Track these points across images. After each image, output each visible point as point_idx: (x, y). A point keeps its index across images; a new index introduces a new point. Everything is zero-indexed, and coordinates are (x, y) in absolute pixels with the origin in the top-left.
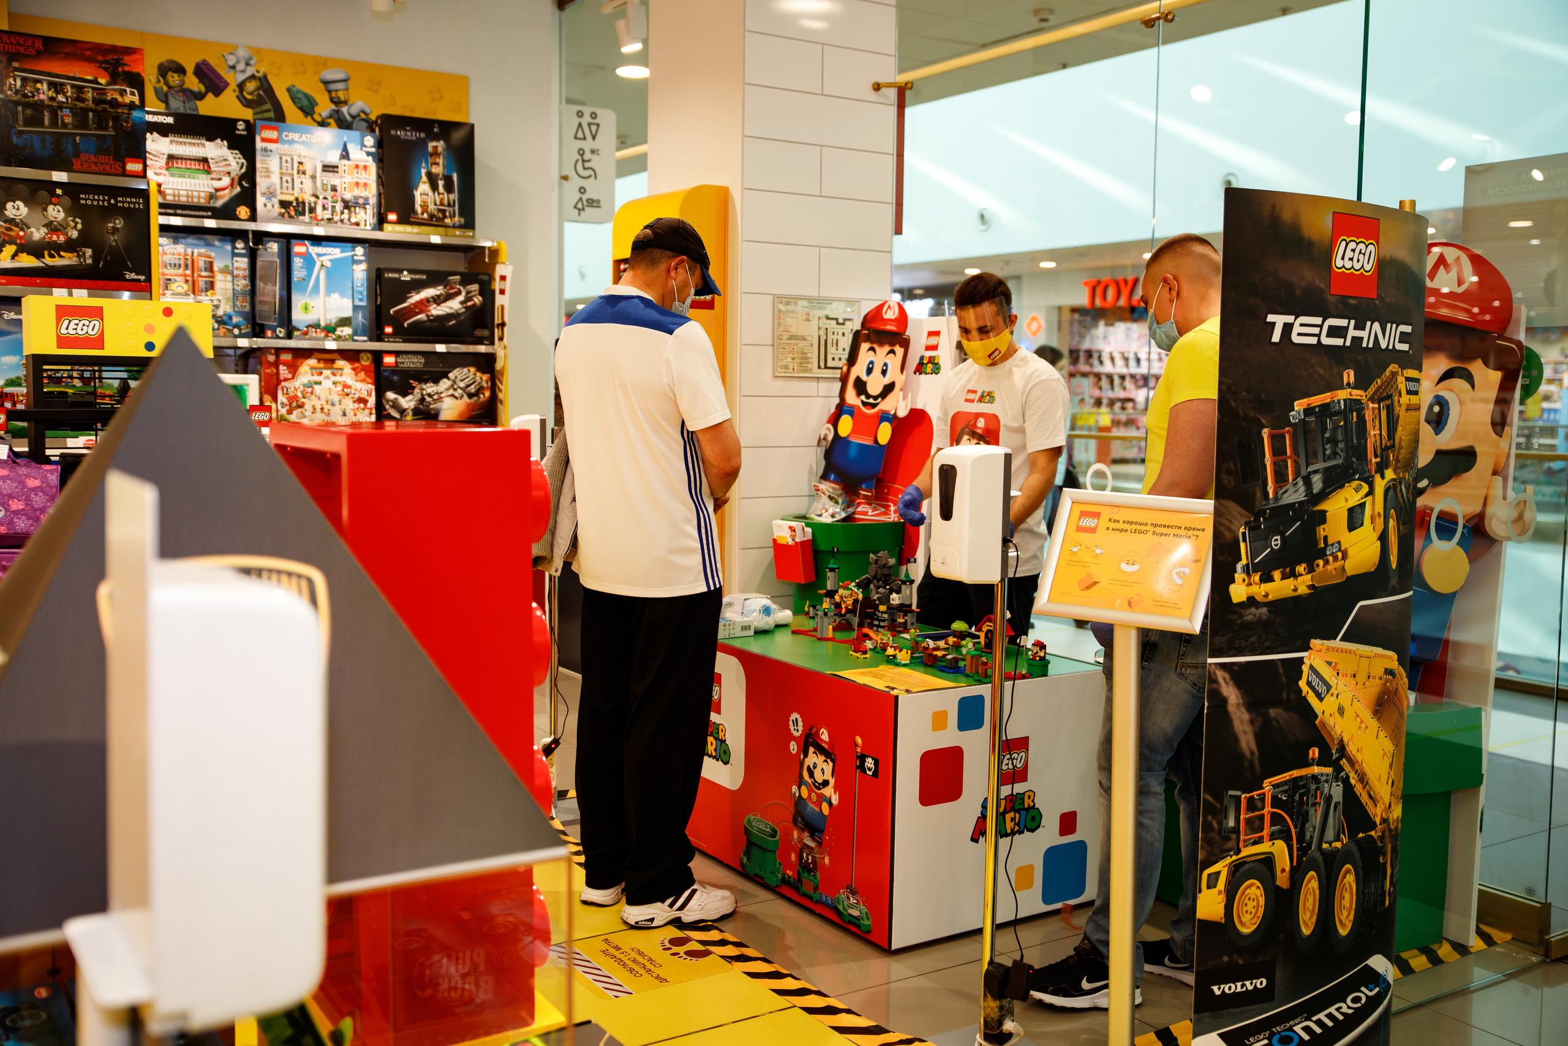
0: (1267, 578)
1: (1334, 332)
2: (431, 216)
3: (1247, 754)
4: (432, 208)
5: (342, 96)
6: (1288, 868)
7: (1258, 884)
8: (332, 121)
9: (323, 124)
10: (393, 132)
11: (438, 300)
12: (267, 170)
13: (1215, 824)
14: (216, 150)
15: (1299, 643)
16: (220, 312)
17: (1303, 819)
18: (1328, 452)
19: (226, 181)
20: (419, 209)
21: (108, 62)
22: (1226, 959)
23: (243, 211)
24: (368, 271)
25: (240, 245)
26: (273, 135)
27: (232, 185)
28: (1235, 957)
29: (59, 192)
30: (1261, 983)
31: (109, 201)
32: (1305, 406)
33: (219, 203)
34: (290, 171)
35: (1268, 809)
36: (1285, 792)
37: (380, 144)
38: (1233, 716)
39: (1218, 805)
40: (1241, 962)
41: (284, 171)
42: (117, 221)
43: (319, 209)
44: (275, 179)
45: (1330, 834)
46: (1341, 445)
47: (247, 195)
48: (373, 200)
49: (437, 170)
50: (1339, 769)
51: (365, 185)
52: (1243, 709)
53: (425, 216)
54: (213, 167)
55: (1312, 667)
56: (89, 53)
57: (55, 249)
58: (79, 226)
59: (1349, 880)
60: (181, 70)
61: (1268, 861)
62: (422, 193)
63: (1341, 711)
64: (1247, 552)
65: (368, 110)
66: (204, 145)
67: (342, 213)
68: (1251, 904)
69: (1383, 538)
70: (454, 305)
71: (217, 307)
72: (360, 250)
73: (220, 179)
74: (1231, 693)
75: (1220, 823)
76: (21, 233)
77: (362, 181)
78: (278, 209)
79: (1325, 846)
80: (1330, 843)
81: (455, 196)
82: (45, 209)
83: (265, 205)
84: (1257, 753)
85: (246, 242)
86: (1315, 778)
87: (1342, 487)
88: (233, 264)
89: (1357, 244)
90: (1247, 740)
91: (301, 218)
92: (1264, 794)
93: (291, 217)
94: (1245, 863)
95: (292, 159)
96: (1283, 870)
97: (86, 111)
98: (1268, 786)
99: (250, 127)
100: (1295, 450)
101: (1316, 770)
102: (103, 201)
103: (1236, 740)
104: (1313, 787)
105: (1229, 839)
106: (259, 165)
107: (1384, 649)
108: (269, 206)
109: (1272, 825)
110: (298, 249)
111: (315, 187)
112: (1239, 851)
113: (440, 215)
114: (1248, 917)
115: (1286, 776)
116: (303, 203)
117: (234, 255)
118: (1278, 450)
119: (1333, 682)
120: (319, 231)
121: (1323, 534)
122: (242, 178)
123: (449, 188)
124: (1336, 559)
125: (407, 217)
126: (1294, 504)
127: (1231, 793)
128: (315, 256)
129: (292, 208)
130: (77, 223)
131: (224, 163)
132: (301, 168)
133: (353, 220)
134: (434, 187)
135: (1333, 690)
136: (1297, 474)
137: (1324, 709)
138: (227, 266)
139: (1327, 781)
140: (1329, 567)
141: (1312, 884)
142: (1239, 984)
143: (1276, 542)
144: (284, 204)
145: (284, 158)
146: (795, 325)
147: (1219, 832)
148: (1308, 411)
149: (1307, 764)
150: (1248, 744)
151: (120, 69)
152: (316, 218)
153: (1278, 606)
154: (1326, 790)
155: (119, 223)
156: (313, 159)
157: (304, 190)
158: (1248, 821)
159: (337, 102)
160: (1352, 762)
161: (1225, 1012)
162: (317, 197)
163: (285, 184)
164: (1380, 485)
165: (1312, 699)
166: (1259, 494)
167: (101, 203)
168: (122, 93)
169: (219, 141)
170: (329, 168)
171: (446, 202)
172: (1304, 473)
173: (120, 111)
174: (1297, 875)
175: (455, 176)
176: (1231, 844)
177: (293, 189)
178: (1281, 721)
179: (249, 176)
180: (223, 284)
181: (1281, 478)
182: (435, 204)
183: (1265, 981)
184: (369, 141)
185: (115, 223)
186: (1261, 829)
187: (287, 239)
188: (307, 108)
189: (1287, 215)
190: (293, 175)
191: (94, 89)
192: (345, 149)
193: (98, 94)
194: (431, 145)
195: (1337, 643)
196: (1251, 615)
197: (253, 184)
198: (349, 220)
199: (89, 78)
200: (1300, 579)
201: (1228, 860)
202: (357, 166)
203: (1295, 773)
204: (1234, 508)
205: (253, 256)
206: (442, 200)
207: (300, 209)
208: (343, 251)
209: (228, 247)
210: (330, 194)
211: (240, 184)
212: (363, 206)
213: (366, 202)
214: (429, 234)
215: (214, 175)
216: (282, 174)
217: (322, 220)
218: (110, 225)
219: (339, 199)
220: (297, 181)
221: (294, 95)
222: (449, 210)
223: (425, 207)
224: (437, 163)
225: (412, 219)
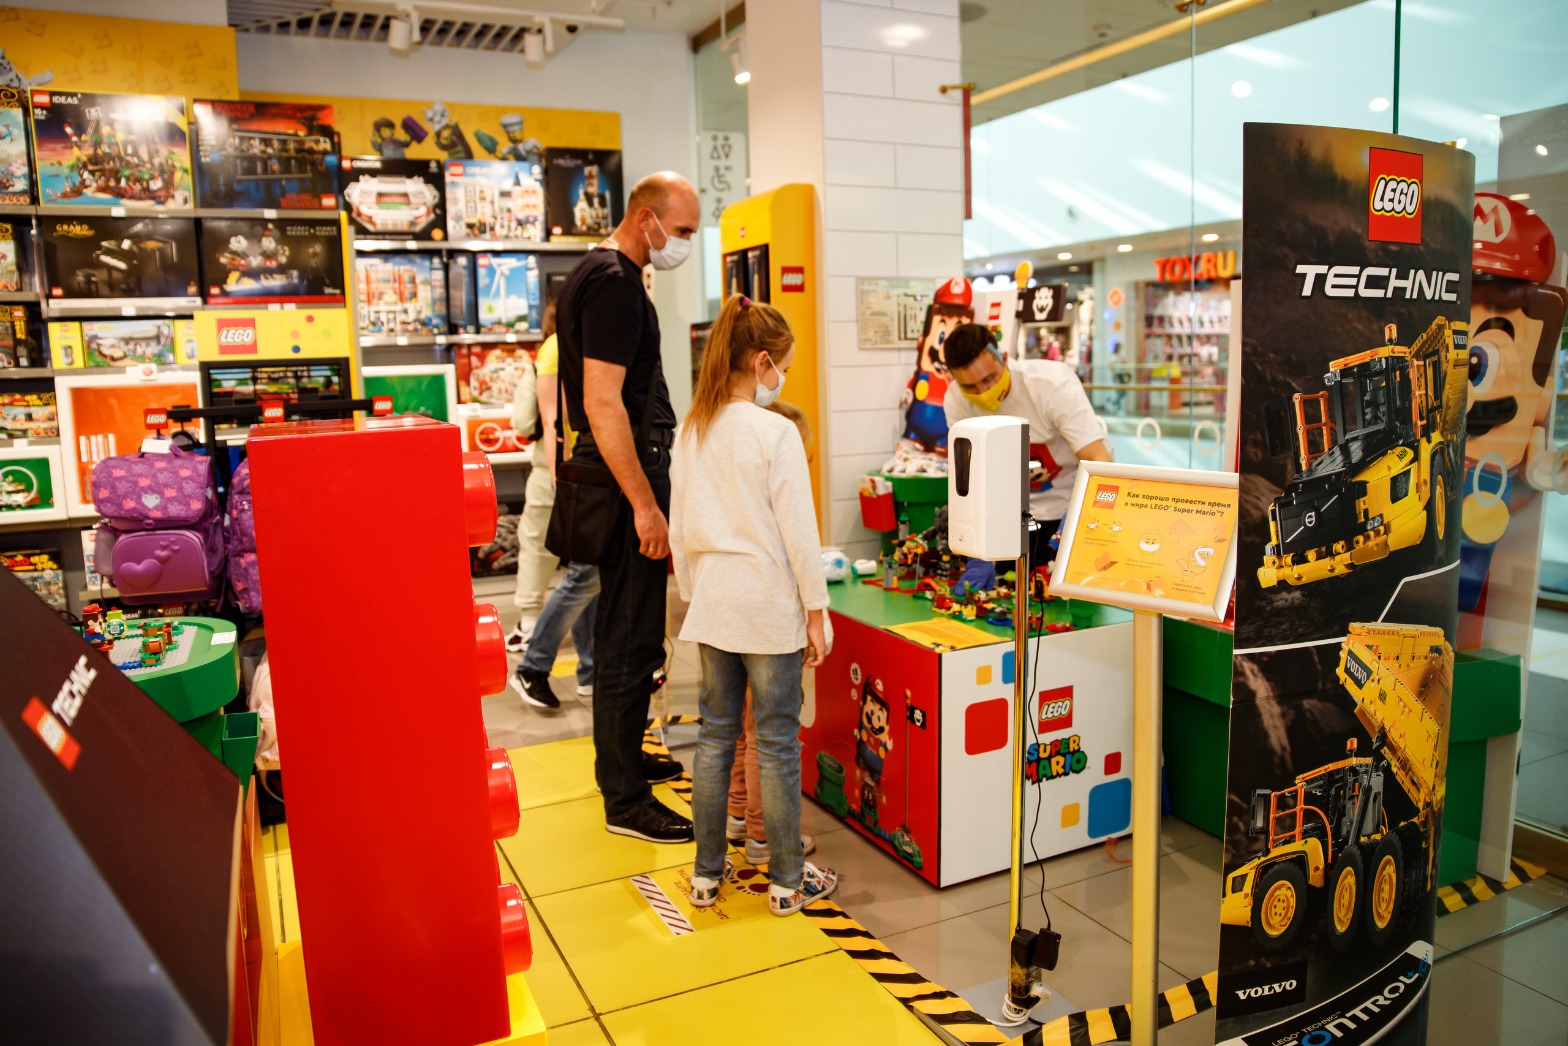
0: (1300, 559)
1: (1374, 282)
2: (589, 228)
3: (1278, 749)
5: (518, 136)
6: (1322, 866)
7: (1289, 885)
8: (511, 157)
9: (504, 159)
10: (556, 162)
12: (455, 199)
13: (1241, 825)
14: (415, 186)
15: (1336, 628)
16: (423, 316)
17: (1338, 813)
18: (1368, 417)
19: (423, 210)
20: (578, 222)
21: (305, 118)
22: (1252, 963)
23: (437, 234)
24: (540, 276)
25: (437, 261)
26: (459, 169)
27: (428, 213)
28: (1263, 960)
29: (270, 226)
30: (1291, 985)
31: (309, 231)
32: (1342, 367)
33: (418, 228)
34: (473, 199)
35: (1301, 806)
36: (1320, 787)
37: (546, 172)
38: (1262, 710)
39: (1245, 806)
40: (1269, 965)
41: (469, 199)
42: (316, 247)
43: (498, 229)
44: (462, 206)
45: (1369, 826)
46: (1383, 409)
47: (440, 221)
48: (541, 218)
49: (593, 190)
50: (1379, 758)
51: (535, 206)
52: (1273, 702)
53: (584, 228)
54: (412, 199)
55: (1350, 653)
56: (290, 112)
57: (269, 272)
58: (287, 253)
59: (1389, 871)
60: (391, 125)
61: (1300, 860)
62: (582, 211)
63: (1382, 696)
64: (1277, 531)
66: (404, 183)
67: (517, 230)
68: (1280, 906)
69: (1429, 507)
71: (419, 312)
72: (532, 260)
73: (417, 209)
74: (1260, 686)
75: (1247, 825)
76: (243, 262)
77: (531, 203)
78: (465, 230)
79: (1363, 839)
80: (1369, 836)
81: (607, 211)
82: (260, 241)
83: (455, 228)
84: (1288, 748)
85: (441, 257)
86: (1353, 770)
87: (1384, 454)
88: (431, 277)
89: (1398, 183)
90: (1277, 735)
91: (483, 236)
92: (1296, 791)
93: (475, 235)
94: (1275, 863)
95: (475, 189)
96: (1317, 869)
97: (289, 159)
98: (1300, 782)
99: (441, 167)
100: (1331, 417)
101: (1354, 761)
102: (305, 231)
103: (1265, 735)
104: (1351, 779)
105: (1257, 840)
106: (448, 195)
107: (1430, 625)
108: (458, 228)
109: (1304, 823)
111: (494, 210)
112: (1268, 852)
113: (596, 227)
114: (1278, 918)
115: (1321, 770)
116: (485, 225)
117: (432, 269)
118: (1312, 417)
119: (1373, 666)
120: (498, 246)
121: (1363, 507)
122: (436, 207)
123: (603, 204)
124: (1377, 533)
125: (569, 230)
126: (1330, 475)
127: (1259, 791)
128: (495, 266)
129: (477, 229)
131: (420, 196)
132: (483, 195)
133: (526, 235)
134: (590, 204)
135: (1374, 676)
136: (1333, 442)
137: (1363, 696)
138: (426, 279)
139: (1366, 772)
140: (1370, 543)
141: (1348, 880)
142: (1266, 988)
143: (1310, 519)
144: (470, 226)
145: (468, 188)
146: (876, 303)
147: (1246, 833)
148: (1345, 372)
149: (1345, 756)
150: (1279, 739)
151: (314, 123)
152: (495, 235)
153: (1312, 589)
154: (1365, 782)
155: (318, 248)
156: (491, 188)
157: (484, 213)
158: (1278, 820)
159: (515, 141)
160: (1393, 750)
161: (1250, 1016)
162: (495, 217)
163: (469, 210)
164: (1426, 450)
165: (1351, 687)
166: (1290, 467)
167: (303, 233)
168: (317, 142)
169: (416, 178)
170: (505, 194)
171: (600, 215)
172: (1341, 441)
173: (316, 156)
174: (1331, 872)
175: (608, 195)
176: (1260, 845)
177: (476, 212)
178: (1316, 712)
179: (441, 205)
180: (425, 294)
181: (1315, 448)
182: (592, 217)
183: (1294, 983)
184: (537, 170)
185: (314, 249)
186: (1293, 828)
187: (473, 254)
188: (491, 148)
189: (1316, 152)
190: (475, 202)
191: (295, 141)
192: (517, 178)
193: (298, 145)
194: (587, 170)
195: (1379, 625)
196: (1283, 599)
197: (444, 212)
198: (522, 235)
199: (291, 132)
200: (1337, 558)
201: (1256, 862)
202: (527, 191)
203: (1331, 767)
204: (1261, 482)
205: (446, 268)
207: (482, 228)
208: (519, 260)
209: (427, 263)
210: (506, 215)
211: (434, 211)
212: (533, 223)
213: (536, 219)
214: (587, 243)
215: (413, 206)
216: (467, 202)
217: (501, 236)
218: (311, 250)
219: (513, 218)
220: (479, 205)
221: (480, 138)
222: (603, 223)
223: (583, 222)
224: (591, 185)
225: (574, 231)
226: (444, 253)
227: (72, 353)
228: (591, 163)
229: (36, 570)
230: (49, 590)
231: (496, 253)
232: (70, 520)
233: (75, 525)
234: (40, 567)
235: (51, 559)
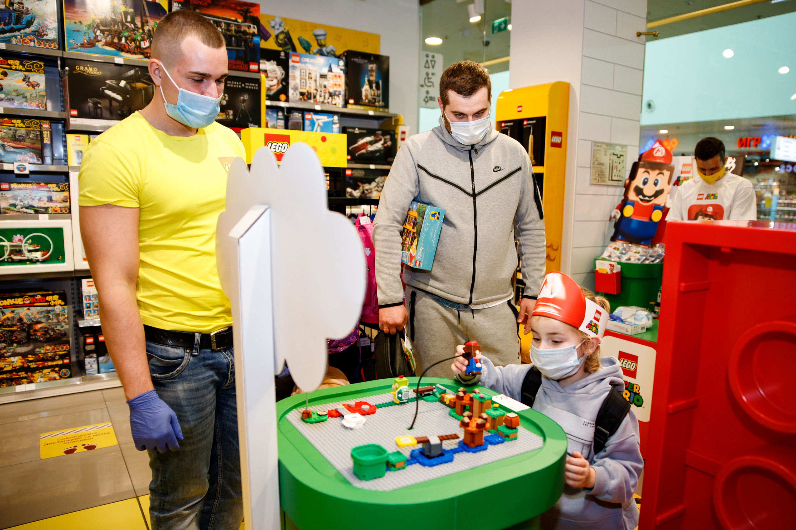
2: (370, 101)
4: (370, 97)
5: (323, 42)
10: (353, 59)
11: (371, 143)
12: (294, 77)
14: (271, 66)
19: (275, 82)
20: (364, 98)
21: (242, 11)
23: (283, 97)
24: (339, 128)
25: (280, 114)
26: (297, 59)
27: (278, 84)
31: (241, 85)
33: (272, 93)
34: (305, 77)
37: (346, 65)
41: (302, 77)
42: (245, 96)
43: (318, 97)
44: (298, 81)
47: (284, 90)
48: (343, 93)
49: (373, 78)
51: (339, 85)
53: (367, 101)
54: (269, 74)
56: (233, 5)
58: (227, 98)
62: (366, 90)
65: (334, 50)
66: (265, 63)
67: (329, 99)
70: (379, 146)
72: (336, 118)
73: (272, 81)
77: (338, 83)
78: (299, 96)
81: (380, 92)
83: (293, 94)
85: (283, 112)
88: (277, 124)
91: (309, 101)
93: (305, 100)
95: (306, 72)
97: (231, 36)
99: (286, 55)
102: (239, 85)
106: (290, 74)
108: (295, 94)
110: (308, 116)
111: (316, 86)
113: (373, 101)
116: (311, 93)
117: (278, 119)
120: (318, 108)
122: (283, 80)
123: (378, 88)
125: (358, 101)
128: (315, 120)
129: (306, 96)
130: (225, 97)
131: (274, 73)
132: (310, 76)
133: (334, 102)
134: (371, 87)
138: (274, 125)
144: (302, 94)
145: (302, 71)
146: (600, 157)
151: (248, 14)
152: (316, 101)
155: (246, 97)
156: (315, 71)
157: (311, 87)
159: (321, 45)
162: (317, 90)
163: (302, 84)
167: (237, 86)
168: (249, 27)
169: (272, 61)
170: (323, 76)
171: (376, 94)
173: (248, 37)
175: (381, 82)
177: (306, 86)
179: (285, 80)
182: (371, 95)
184: (342, 63)
185: (244, 97)
187: (303, 111)
188: (307, 48)
190: (305, 79)
191: (235, 25)
192: (330, 67)
193: (237, 27)
194: (370, 66)
197: (288, 84)
198: (332, 102)
199: (233, 19)
202: (336, 76)
205: (286, 119)
206: (374, 94)
207: (309, 96)
208: (328, 118)
209: (275, 115)
210: (323, 89)
211: (282, 83)
212: (338, 96)
213: (340, 94)
214: (368, 110)
215: (270, 79)
216: (301, 79)
217: (319, 102)
218: (242, 98)
219: (327, 92)
220: (308, 82)
221: (301, 41)
222: (377, 99)
223: (366, 97)
224: (372, 75)
225: (361, 103)
226: (285, 110)
227: (82, 155)
228: (372, 62)
229: (50, 306)
230: (58, 319)
231: (316, 112)
232: (76, 271)
233: (78, 275)
234: (52, 303)
235: (59, 298)
